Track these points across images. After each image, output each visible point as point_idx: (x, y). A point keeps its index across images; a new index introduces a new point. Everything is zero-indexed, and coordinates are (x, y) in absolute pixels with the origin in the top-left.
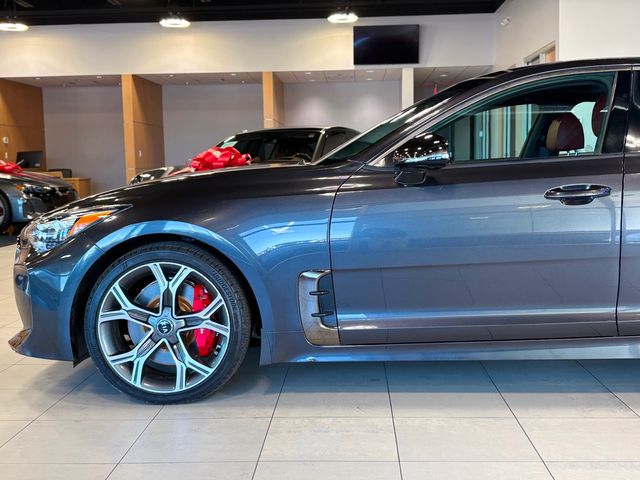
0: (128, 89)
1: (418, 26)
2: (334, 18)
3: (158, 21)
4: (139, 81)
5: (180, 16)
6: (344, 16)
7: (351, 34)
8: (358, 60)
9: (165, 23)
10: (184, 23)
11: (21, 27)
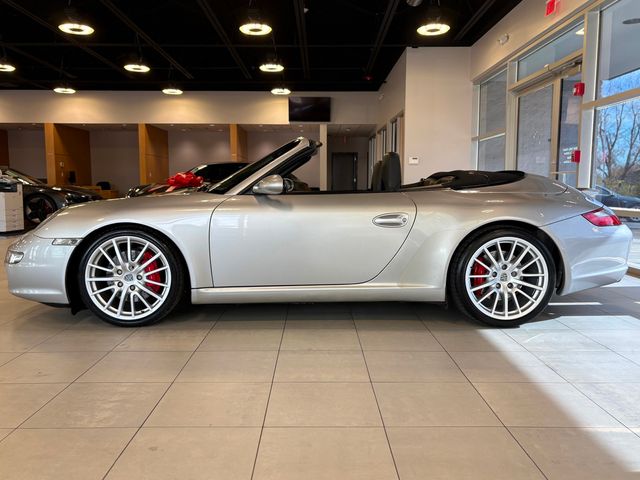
0: (142, 133)
1: (329, 98)
2: (275, 91)
3: (161, 90)
4: (150, 128)
5: (176, 88)
6: (281, 90)
7: (287, 102)
8: (292, 118)
9: (166, 91)
10: (179, 92)
11: (71, 91)
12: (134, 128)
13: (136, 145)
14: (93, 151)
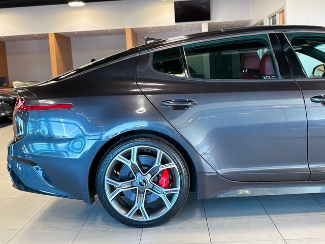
0: (52, 41)
4: (58, 36)
8: (177, 20)
9: (71, 4)
10: (82, 4)
12: (45, 37)
13: (48, 51)
14: (9, 58)
